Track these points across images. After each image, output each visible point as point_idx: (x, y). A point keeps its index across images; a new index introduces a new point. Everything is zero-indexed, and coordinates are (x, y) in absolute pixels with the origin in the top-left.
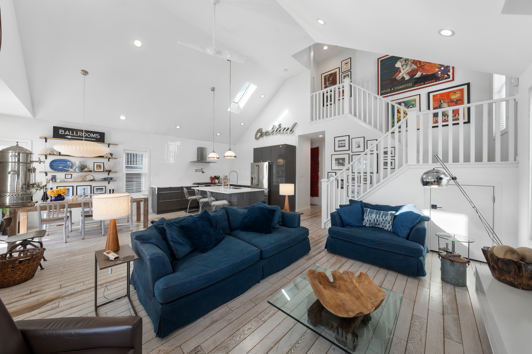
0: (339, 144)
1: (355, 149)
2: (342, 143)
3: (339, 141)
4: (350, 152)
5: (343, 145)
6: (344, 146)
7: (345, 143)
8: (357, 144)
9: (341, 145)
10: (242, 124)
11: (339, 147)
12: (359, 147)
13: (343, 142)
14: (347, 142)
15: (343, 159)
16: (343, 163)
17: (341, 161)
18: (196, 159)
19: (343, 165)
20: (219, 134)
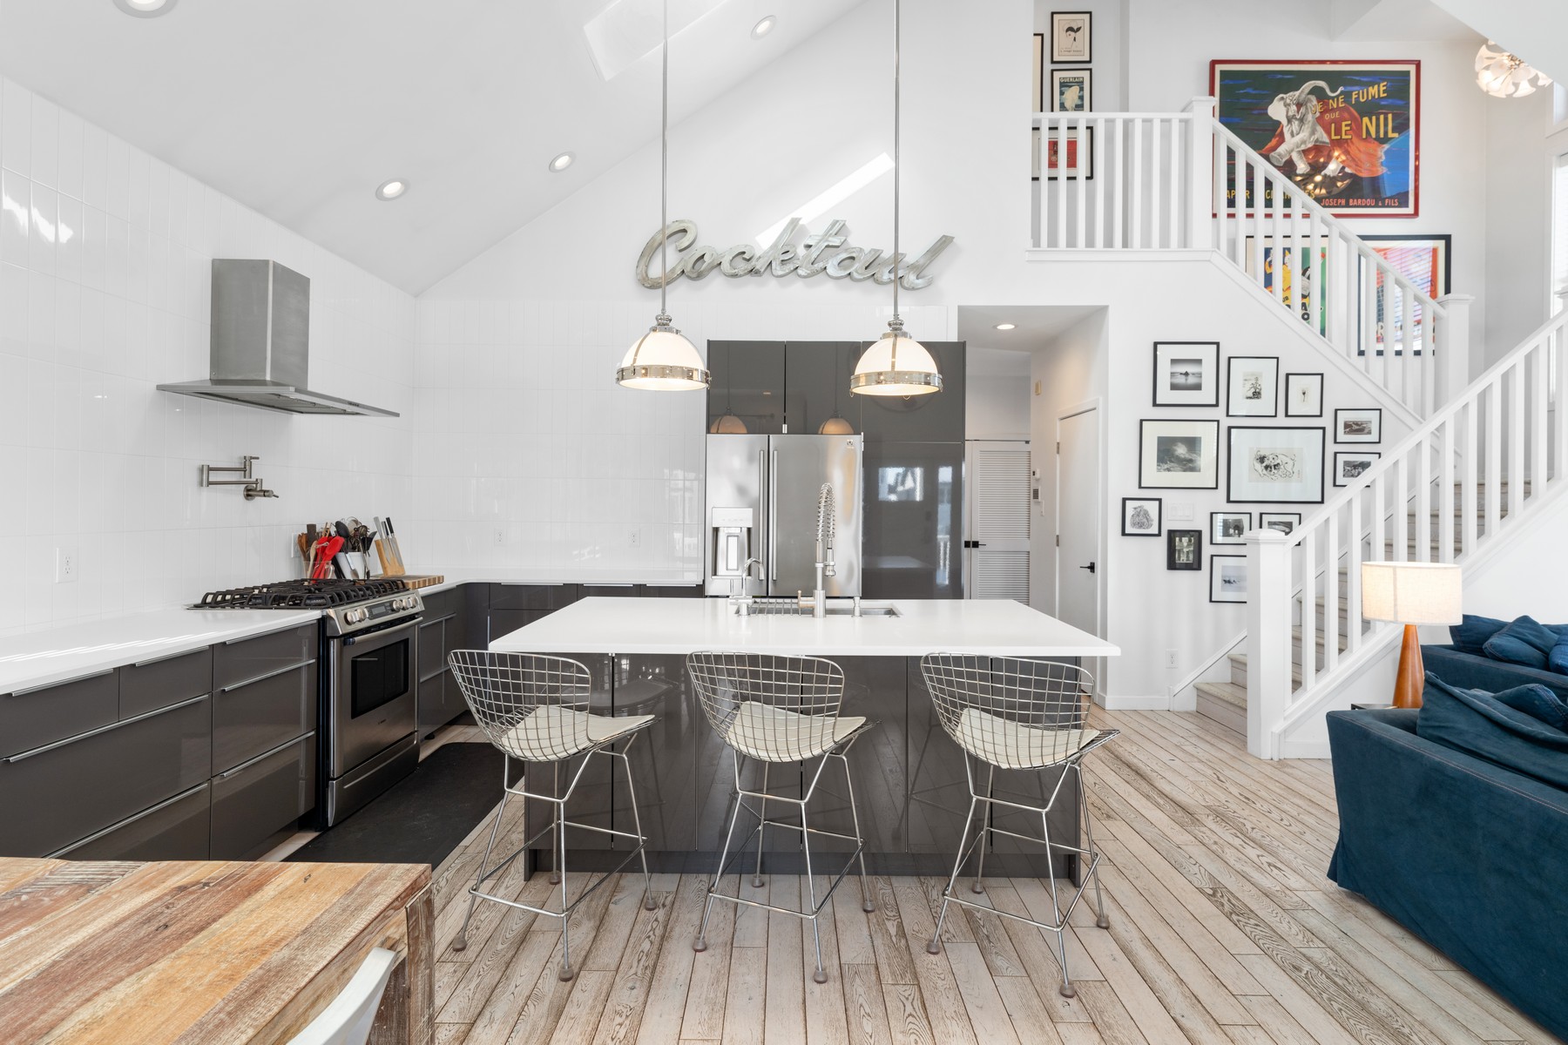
0: (1173, 374)
1: (1240, 405)
2: (1186, 374)
3: (1174, 361)
4: (1219, 413)
5: (1191, 380)
6: (1198, 387)
7: (1200, 375)
8: (1248, 385)
9: (1181, 380)
10: (562, 162)
11: (1174, 387)
12: (1257, 395)
13: (1190, 369)
14: (1208, 371)
15: (1192, 443)
16: (1191, 461)
17: (1181, 451)
18: (198, 370)
19: (1193, 469)
20: (392, 189)
